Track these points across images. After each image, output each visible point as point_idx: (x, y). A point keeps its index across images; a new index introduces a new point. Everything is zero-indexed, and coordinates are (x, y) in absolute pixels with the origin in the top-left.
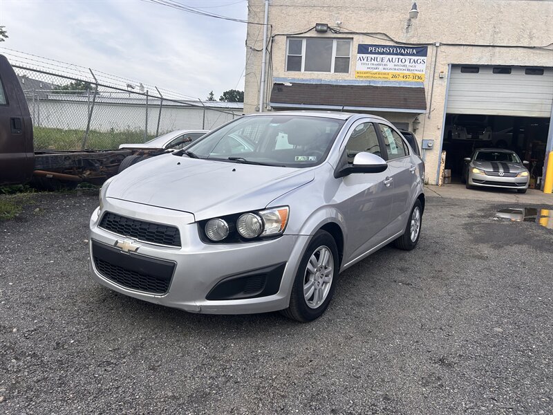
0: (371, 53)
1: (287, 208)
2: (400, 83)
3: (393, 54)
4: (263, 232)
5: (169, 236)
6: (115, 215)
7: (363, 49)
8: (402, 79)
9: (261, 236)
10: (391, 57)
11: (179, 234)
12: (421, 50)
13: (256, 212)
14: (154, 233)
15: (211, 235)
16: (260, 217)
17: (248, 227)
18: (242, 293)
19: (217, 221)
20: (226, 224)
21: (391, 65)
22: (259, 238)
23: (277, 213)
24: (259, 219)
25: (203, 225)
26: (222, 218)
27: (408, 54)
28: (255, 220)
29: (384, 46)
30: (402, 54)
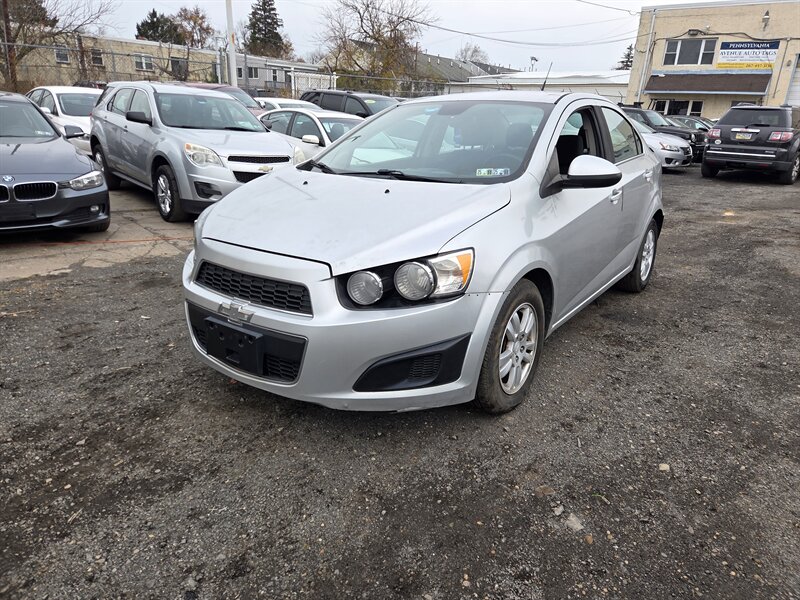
0: (732, 48)
1: (471, 251)
2: (752, 70)
3: (750, 48)
4: (434, 289)
5: (295, 297)
6: (217, 267)
7: (725, 46)
8: (754, 68)
9: (431, 296)
10: (747, 51)
11: (308, 295)
12: (774, 44)
13: (423, 260)
14: (273, 293)
15: (356, 296)
16: (430, 267)
17: (412, 283)
18: (406, 381)
19: (363, 275)
20: (378, 279)
21: (747, 57)
22: (429, 300)
23: (456, 261)
24: (429, 270)
25: (343, 281)
26: (372, 270)
27: (762, 48)
28: (421, 271)
29: (742, 43)
30: (757, 48)
